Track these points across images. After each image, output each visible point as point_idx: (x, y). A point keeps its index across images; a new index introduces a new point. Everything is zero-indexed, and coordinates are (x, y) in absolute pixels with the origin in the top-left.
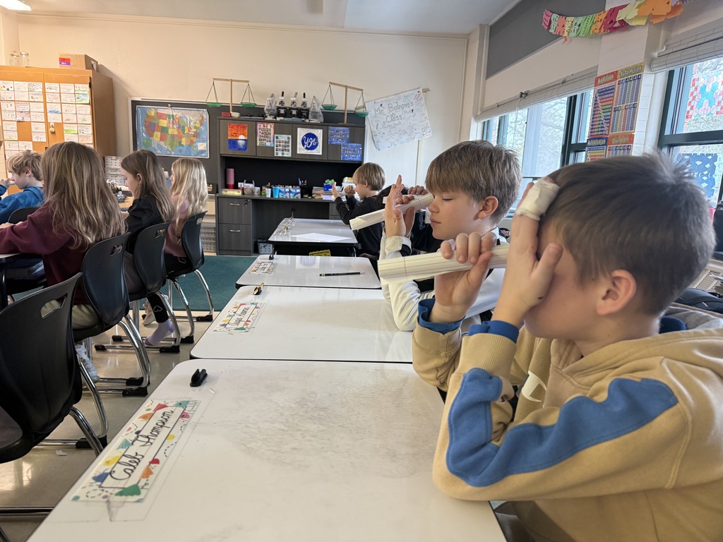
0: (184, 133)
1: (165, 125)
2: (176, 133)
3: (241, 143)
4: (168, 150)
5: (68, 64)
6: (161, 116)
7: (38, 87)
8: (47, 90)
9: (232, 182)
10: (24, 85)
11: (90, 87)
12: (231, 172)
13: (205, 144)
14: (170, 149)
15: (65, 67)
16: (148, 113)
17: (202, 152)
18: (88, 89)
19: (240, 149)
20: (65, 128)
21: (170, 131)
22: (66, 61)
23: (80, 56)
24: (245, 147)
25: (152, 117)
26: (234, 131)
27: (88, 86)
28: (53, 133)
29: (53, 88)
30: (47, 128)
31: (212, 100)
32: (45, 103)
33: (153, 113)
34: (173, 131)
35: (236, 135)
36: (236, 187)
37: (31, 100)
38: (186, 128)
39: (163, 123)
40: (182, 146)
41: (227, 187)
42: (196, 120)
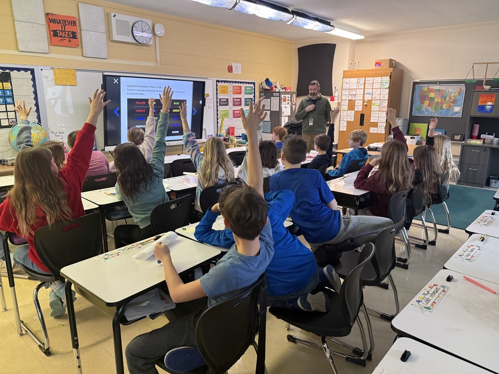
0: (445, 101)
1: (433, 96)
2: (440, 101)
3: (488, 108)
4: (432, 112)
5: (380, 65)
6: (430, 91)
7: (362, 80)
8: (366, 82)
9: (476, 134)
10: (355, 80)
11: (390, 78)
12: (477, 127)
13: (460, 108)
14: (434, 112)
15: (378, 67)
16: (423, 89)
17: (457, 113)
18: (389, 79)
19: (487, 112)
20: (373, 103)
21: (436, 100)
22: (378, 64)
23: (387, 60)
24: (491, 110)
25: (425, 92)
26: (483, 100)
27: (389, 77)
28: (366, 106)
29: (370, 80)
30: (363, 102)
31: (470, 77)
32: (364, 89)
33: (426, 89)
34: (438, 100)
35: (485, 102)
36: (478, 138)
37: (357, 88)
38: (448, 98)
39: (432, 95)
40: (443, 109)
41: (472, 137)
42: (456, 92)
